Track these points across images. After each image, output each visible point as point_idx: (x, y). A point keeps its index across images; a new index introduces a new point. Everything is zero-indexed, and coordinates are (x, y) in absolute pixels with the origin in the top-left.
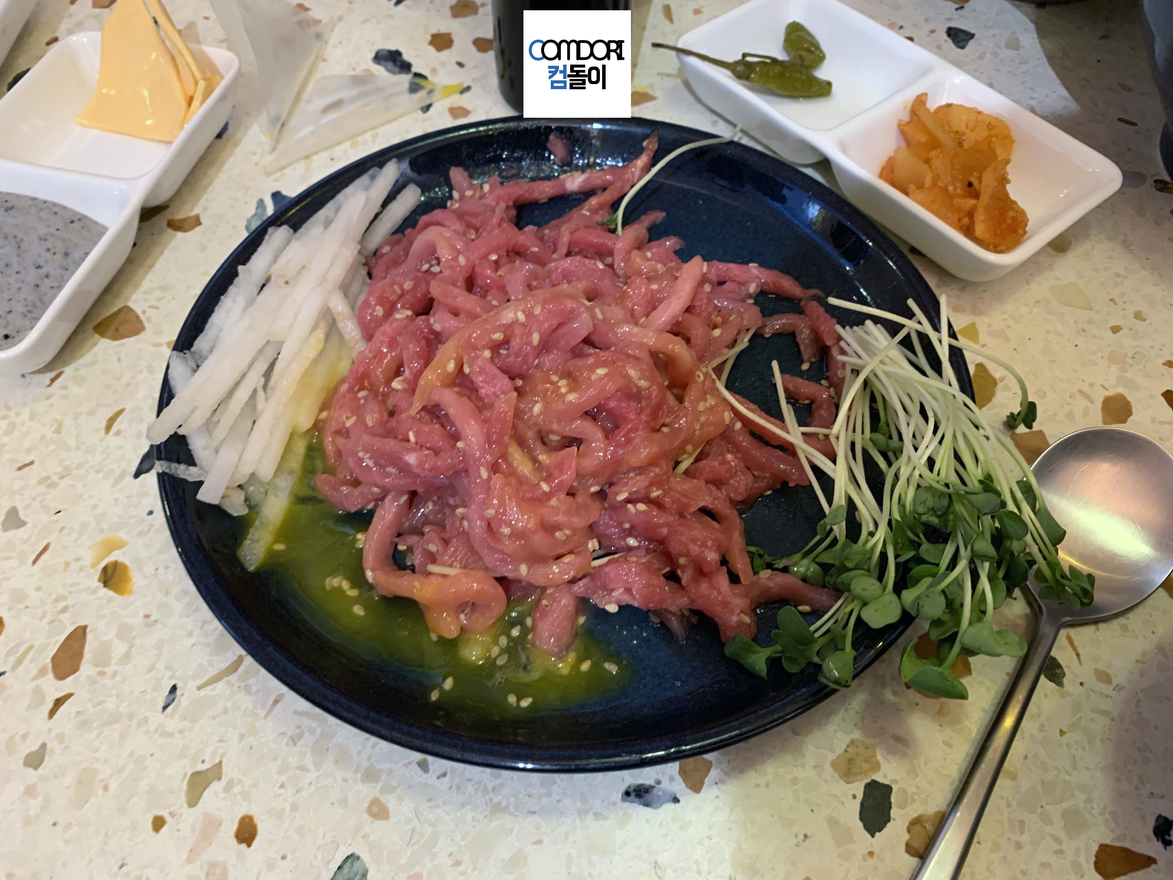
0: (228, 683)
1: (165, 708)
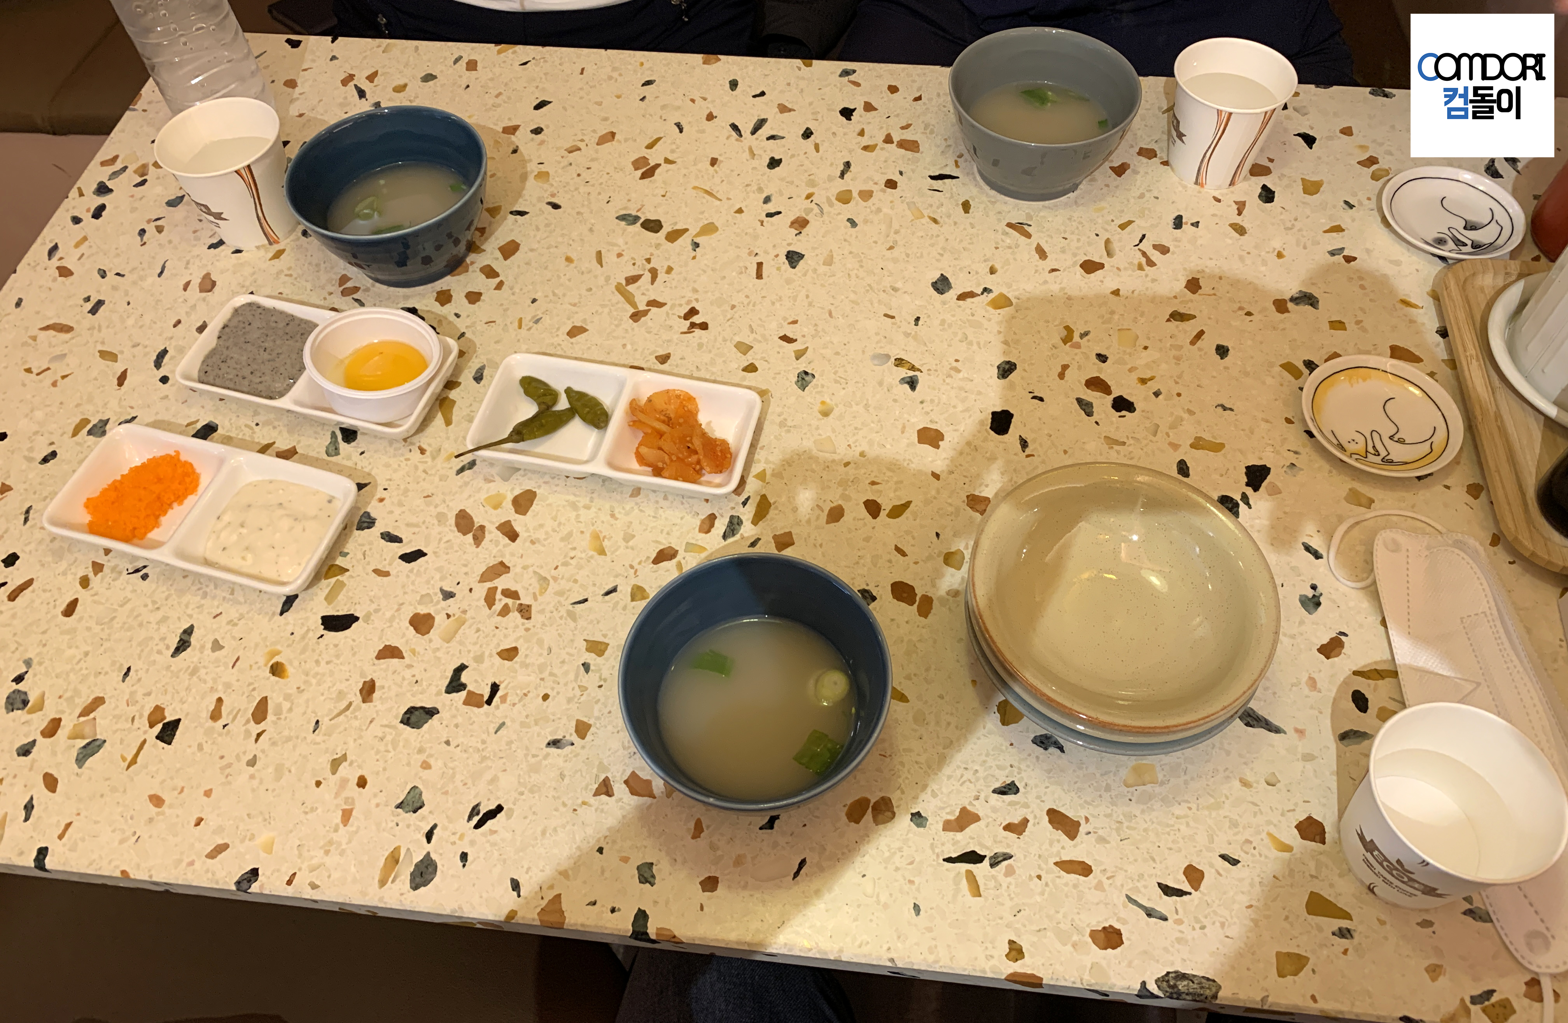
0: (346, 716)
1: (314, 731)
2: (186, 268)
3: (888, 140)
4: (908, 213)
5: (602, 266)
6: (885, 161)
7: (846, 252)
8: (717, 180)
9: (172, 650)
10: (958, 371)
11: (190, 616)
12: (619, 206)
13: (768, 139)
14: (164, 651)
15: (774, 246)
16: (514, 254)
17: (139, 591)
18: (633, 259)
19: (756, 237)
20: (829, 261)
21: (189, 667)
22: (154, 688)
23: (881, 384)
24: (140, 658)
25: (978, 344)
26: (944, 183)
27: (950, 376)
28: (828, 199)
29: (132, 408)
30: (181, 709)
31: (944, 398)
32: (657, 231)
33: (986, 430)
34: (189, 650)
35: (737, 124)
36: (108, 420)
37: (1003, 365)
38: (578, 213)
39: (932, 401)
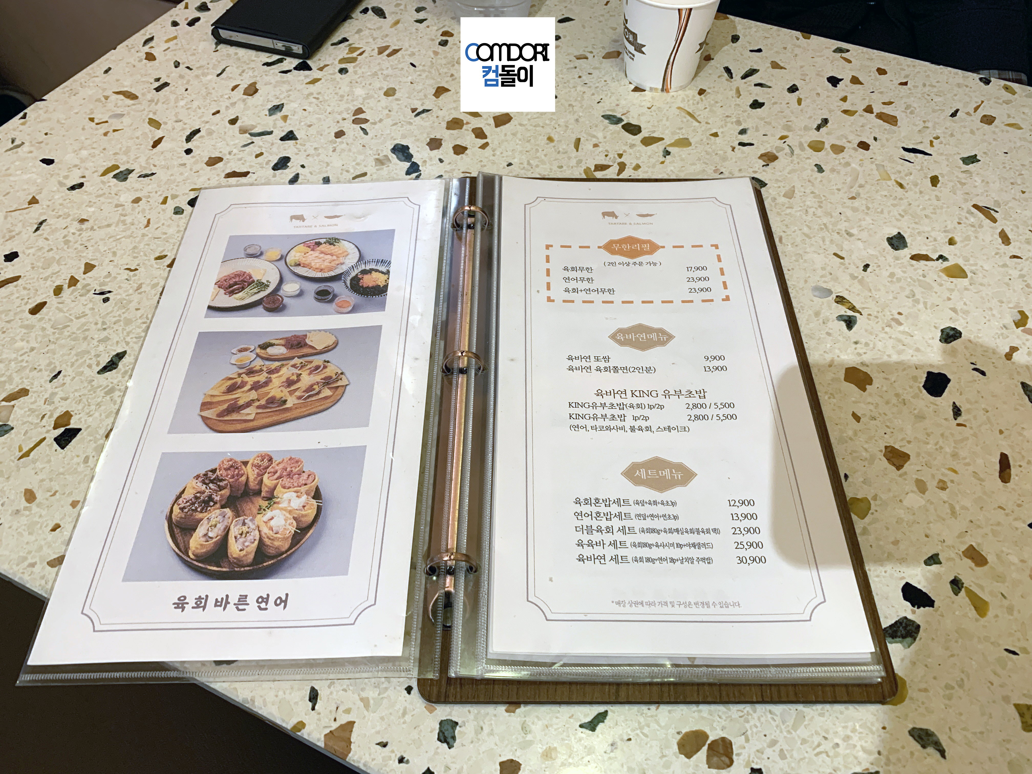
2: (240, 75)
3: (869, 110)
4: (875, 172)
5: (577, 151)
6: (862, 126)
7: (808, 191)
8: (701, 106)
9: (101, 367)
10: (900, 324)
11: (127, 343)
12: (607, 107)
13: (756, 85)
14: (94, 366)
15: (740, 170)
16: (505, 124)
17: (96, 310)
18: (607, 151)
19: (724, 159)
20: (790, 194)
21: (108, 386)
22: (72, 395)
23: (817, 314)
24: (72, 365)
25: (925, 303)
26: (917, 157)
27: (890, 326)
28: (801, 145)
29: (155, 166)
30: (86, 420)
31: (880, 345)
32: (635, 134)
33: (919, 387)
34: (114, 371)
35: (730, 68)
36: (133, 170)
37: (948, 331)
38: (570, 105)
39: (867, 344)
